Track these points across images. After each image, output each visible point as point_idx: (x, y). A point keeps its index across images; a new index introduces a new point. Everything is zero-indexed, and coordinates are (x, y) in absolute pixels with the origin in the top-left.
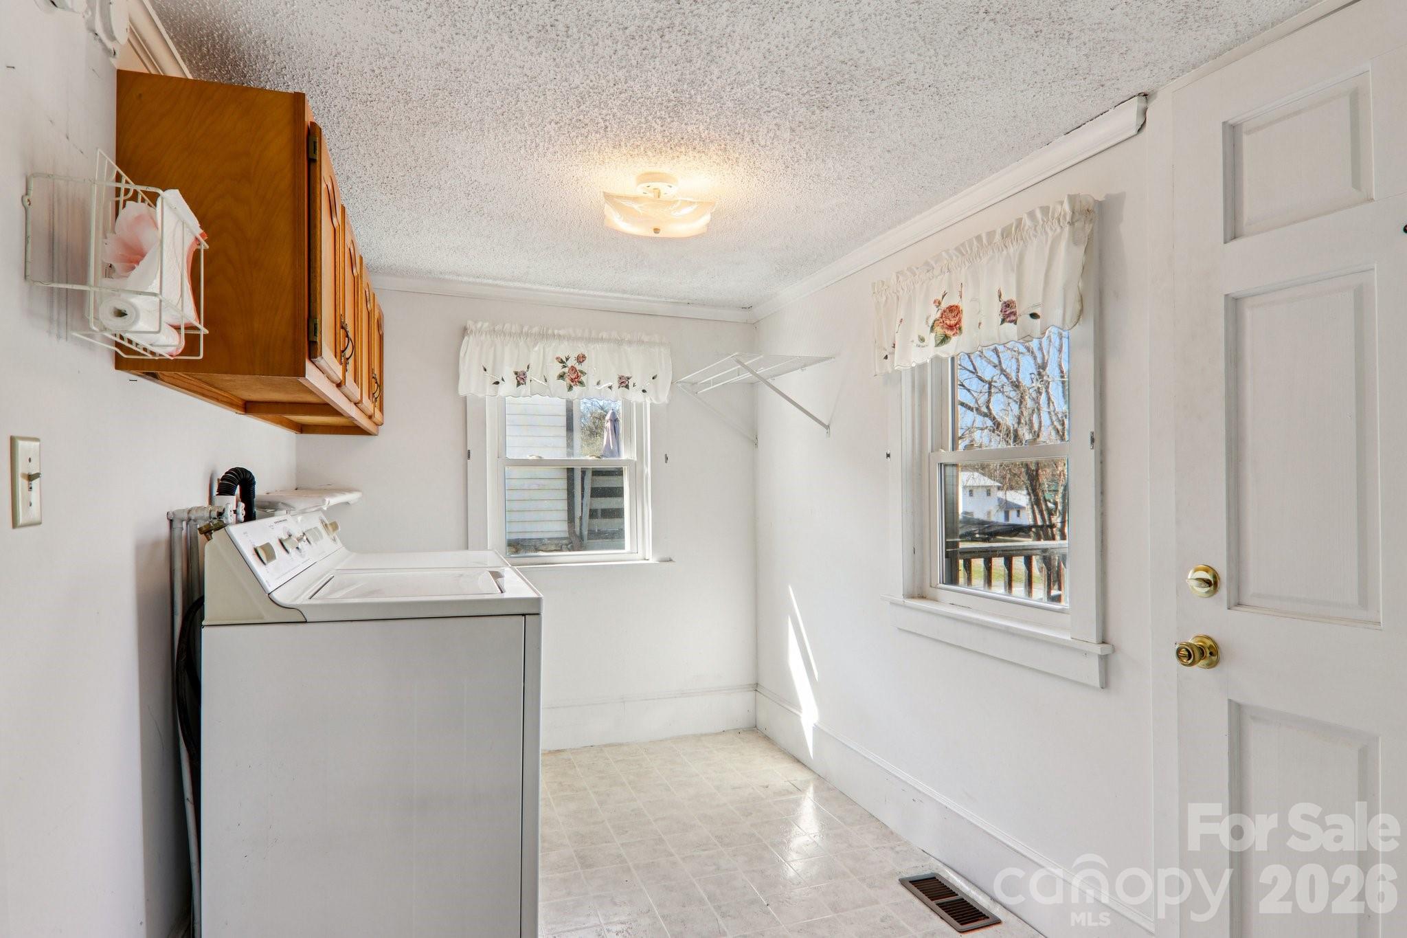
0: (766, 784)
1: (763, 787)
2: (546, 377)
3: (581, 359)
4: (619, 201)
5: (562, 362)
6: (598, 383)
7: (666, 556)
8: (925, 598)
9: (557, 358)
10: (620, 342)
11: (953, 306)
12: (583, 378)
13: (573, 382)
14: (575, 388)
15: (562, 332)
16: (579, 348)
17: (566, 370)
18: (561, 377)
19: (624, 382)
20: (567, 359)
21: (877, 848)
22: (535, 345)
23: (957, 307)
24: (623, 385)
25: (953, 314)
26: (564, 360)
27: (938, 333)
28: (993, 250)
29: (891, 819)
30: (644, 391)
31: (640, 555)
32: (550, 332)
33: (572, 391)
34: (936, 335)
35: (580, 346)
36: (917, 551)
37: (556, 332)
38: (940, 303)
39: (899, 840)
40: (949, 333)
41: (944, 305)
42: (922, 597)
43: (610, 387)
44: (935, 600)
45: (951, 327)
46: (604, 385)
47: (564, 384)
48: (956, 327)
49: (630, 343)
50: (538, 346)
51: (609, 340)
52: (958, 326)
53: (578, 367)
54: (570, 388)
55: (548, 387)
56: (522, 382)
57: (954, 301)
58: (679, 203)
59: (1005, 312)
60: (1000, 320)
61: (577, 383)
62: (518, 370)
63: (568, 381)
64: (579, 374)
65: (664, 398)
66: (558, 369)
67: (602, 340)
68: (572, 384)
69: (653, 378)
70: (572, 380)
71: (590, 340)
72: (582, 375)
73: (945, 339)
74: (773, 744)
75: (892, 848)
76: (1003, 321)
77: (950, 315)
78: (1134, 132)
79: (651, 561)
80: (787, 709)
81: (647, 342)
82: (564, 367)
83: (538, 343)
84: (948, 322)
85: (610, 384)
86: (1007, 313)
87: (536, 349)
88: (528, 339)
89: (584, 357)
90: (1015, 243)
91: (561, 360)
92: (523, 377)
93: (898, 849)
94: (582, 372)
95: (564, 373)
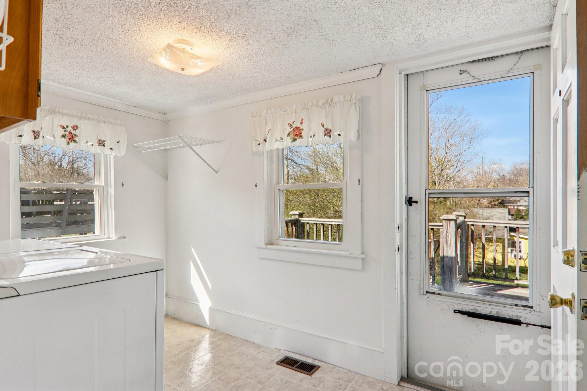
0: (191, 339)
1: (190, 341)
2: (54, 136)
3: (75, 128)
4: (175, 50)
5: (64, 128)
6: (87, 142)
7: (122, 235)
8: (272, 244)
9: (60, 126)
10: (99, 121)
11: (298, 127)
12: (76, 139)
13: (69, 140)
14: (70, 143)
15: (64, 111)
16: (74, 121)
17: (66, 133)
18: (64, 136)
19: (101, 143)
20: (67, 127)
21: (258, 353)
22: (45, 117)
23: (299, 127)
24: (101, 144)
25: (298, 130)
26: (65, 127)
27: (292, 137)
28: (319, 108)
29: (258, 340)
30: (111, 149)
31: (106, 236)
32: (57, 110)
33: (69, 145)
34: (291, 138)
35: (75, 120)
36: (270, 226)
37: (61, 110)
38: (291, 125)
39: (263, 347)
40: (296, 137)
41: (294, 126)
42: (271, 244)
43: (92, 145)
44: (278, 245)
45: (297, 135)
46: (90, 144)
47: (65, 141)
48: (300, 136)
49: (104, 122)
50: (48, 117)
51: (92, 120)
52: (300, 135)
53: (73, 132)
54: (68, 143)
55: (55, 141)
56: (37, 137)
57: (299, 125)
58: (203, 59)
59: (326, 132)
60: (324, 135)
61: (72, 141)
62: (35, 130)
63: (68, 140)
64: (74, 136)
65: (123, 153)
66: (62, 132)
67: (88, 119)
68: (69, 141)
69: (118, 142)
70: (69, 139)
71: (81, 118)
72: (75, 137)
73: (294, 140)
74: (181, 321)
75: (264, 351)
76: (325, 135)
77: (297, 130)
78: (376, 76)
79: (114, 239)
80: (190, 303)
81: (113, 123)
82: (65, 131)
83: (47, 116)
84: (296, 133)
85: (92, 143)
86: (326, 133)
87: (47, 118)
88: (42, 112)
89: (77, 127)
90: (330, 107)
91: (64, 127)
92: (38, 134)
93: (266, 351)
94: (75, 135)
95: (65, 135)
